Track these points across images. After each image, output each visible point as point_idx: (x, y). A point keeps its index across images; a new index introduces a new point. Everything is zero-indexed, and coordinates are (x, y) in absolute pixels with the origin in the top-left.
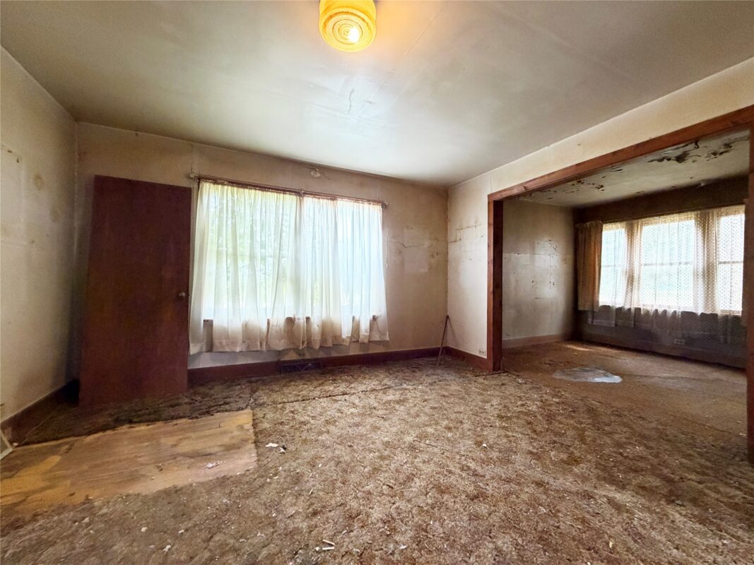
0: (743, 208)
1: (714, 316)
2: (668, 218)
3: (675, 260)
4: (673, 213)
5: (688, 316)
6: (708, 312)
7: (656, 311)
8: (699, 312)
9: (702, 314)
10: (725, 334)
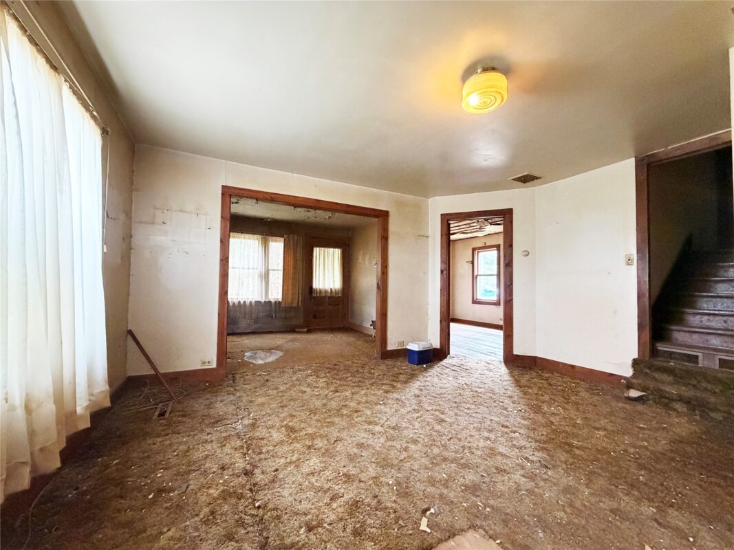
0: (283, 239)
1: (270, 302)
2: (247, 236)
3: (251, 266)
4: (250, 234)
5: (258, 303)
6: (267, 301)
7: (239, 302)
8: (263, 301)
9: (265, 302)
10: (276, 312)
